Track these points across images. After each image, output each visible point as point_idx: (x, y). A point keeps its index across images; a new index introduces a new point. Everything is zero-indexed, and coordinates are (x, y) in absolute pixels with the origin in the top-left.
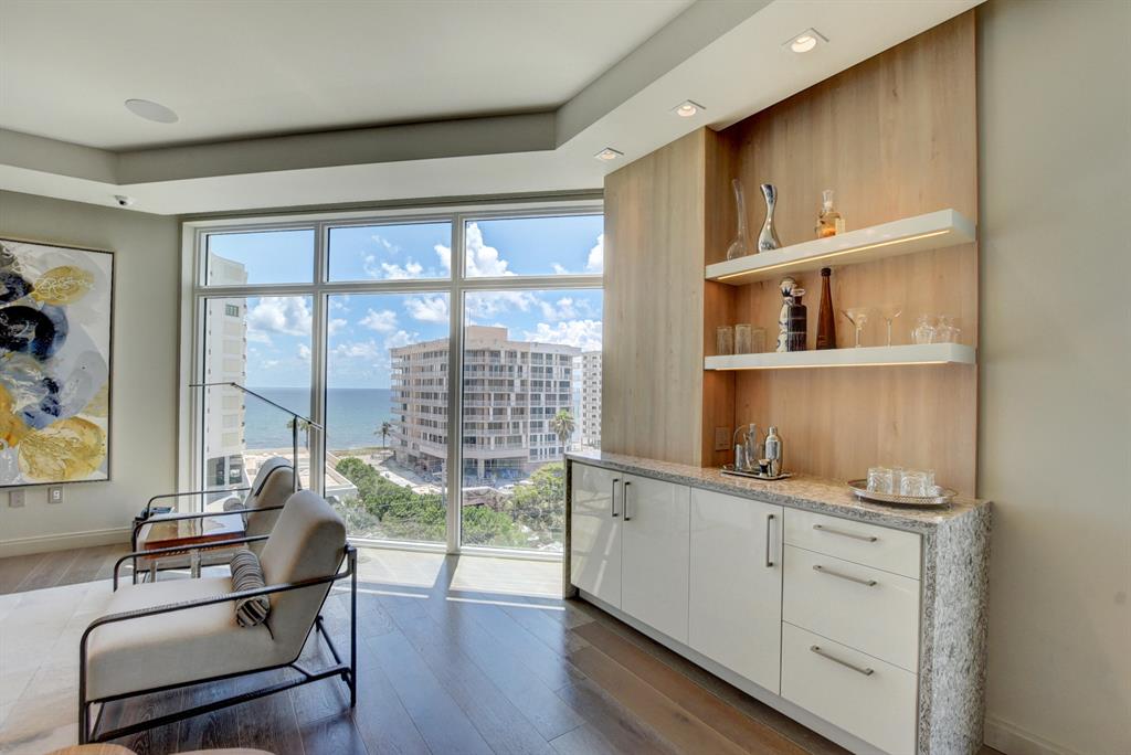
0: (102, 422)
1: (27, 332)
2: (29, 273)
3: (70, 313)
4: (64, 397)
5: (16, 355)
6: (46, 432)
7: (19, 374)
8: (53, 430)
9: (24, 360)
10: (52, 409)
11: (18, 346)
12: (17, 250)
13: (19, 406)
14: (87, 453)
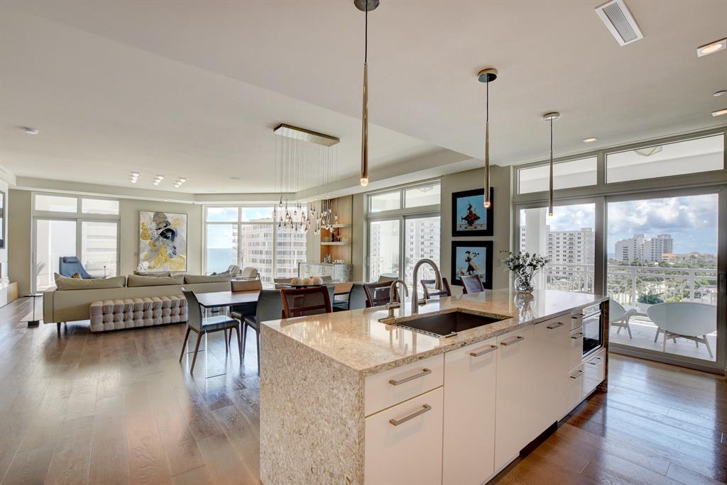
0: (185, 257)
1: (169, 234)
2: (170, 220)
3: (178, 230)
4: (177, 250)
5: (167, 240)
6: (173, 259)
7: (168, 245)
8: (175, 259)
9: (168, 241)
10: (175, 253)
11: (167, 238)
12: (167, 215)
13: (168, 253)
14: (181, 264)
